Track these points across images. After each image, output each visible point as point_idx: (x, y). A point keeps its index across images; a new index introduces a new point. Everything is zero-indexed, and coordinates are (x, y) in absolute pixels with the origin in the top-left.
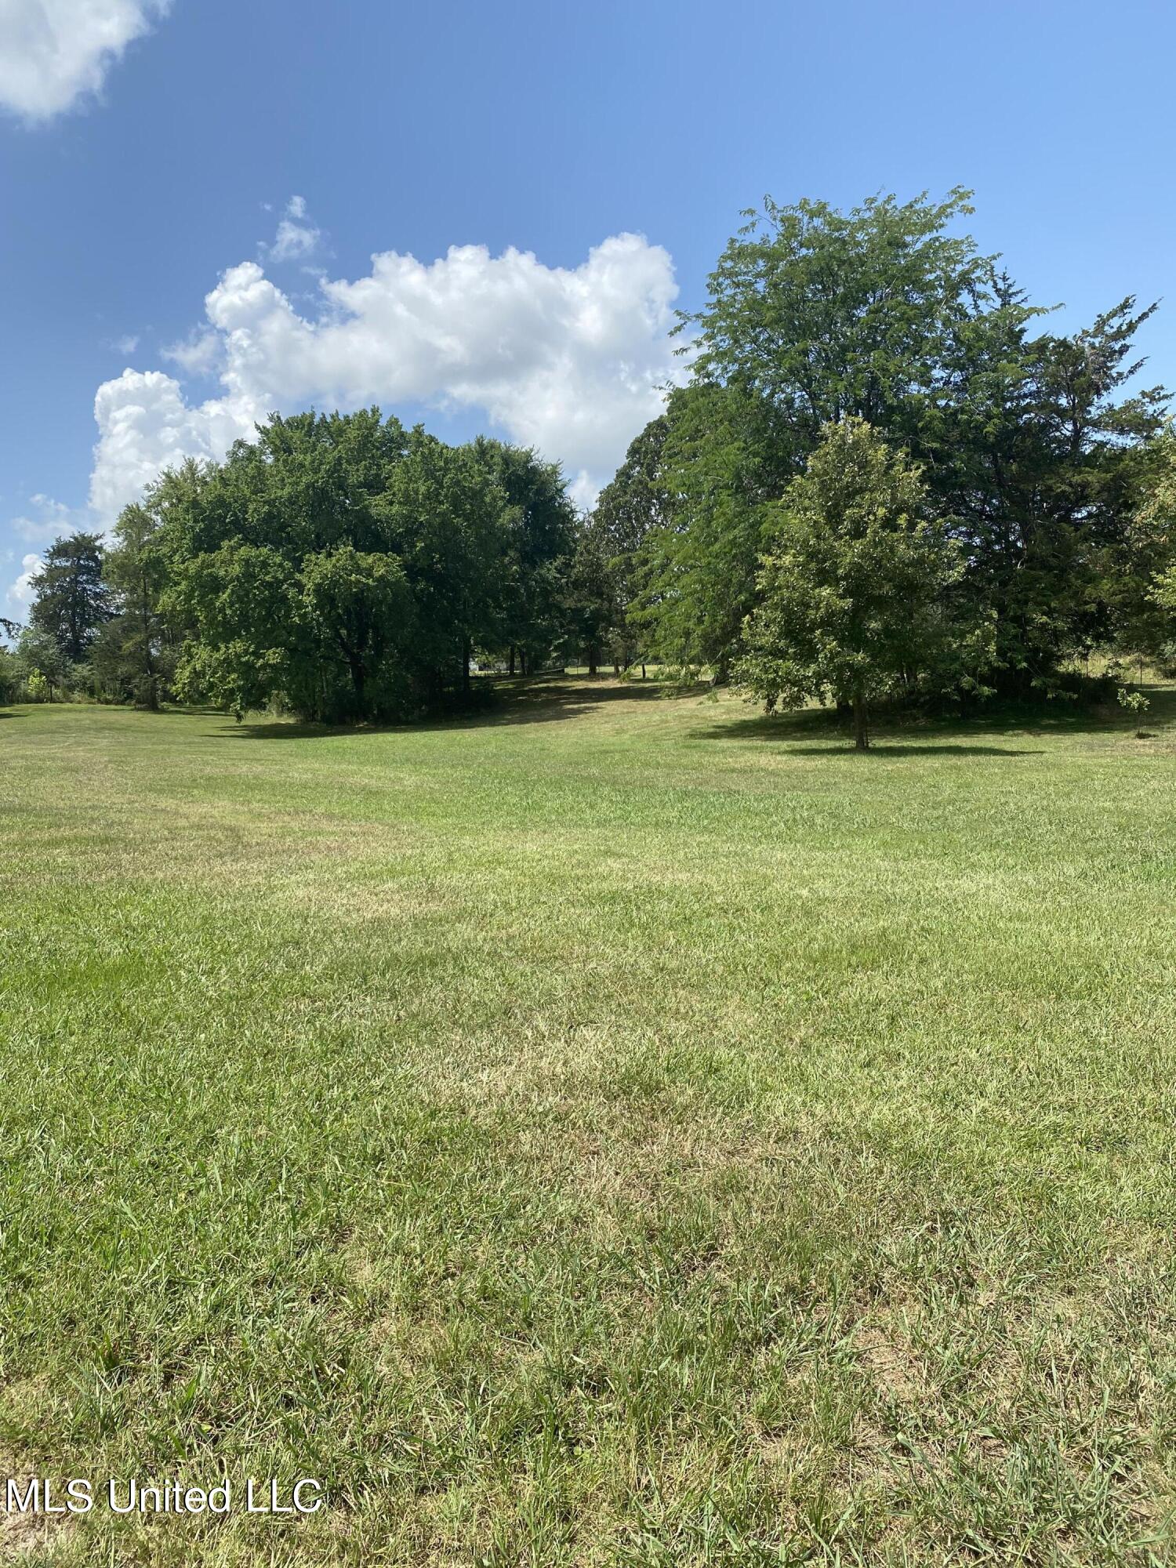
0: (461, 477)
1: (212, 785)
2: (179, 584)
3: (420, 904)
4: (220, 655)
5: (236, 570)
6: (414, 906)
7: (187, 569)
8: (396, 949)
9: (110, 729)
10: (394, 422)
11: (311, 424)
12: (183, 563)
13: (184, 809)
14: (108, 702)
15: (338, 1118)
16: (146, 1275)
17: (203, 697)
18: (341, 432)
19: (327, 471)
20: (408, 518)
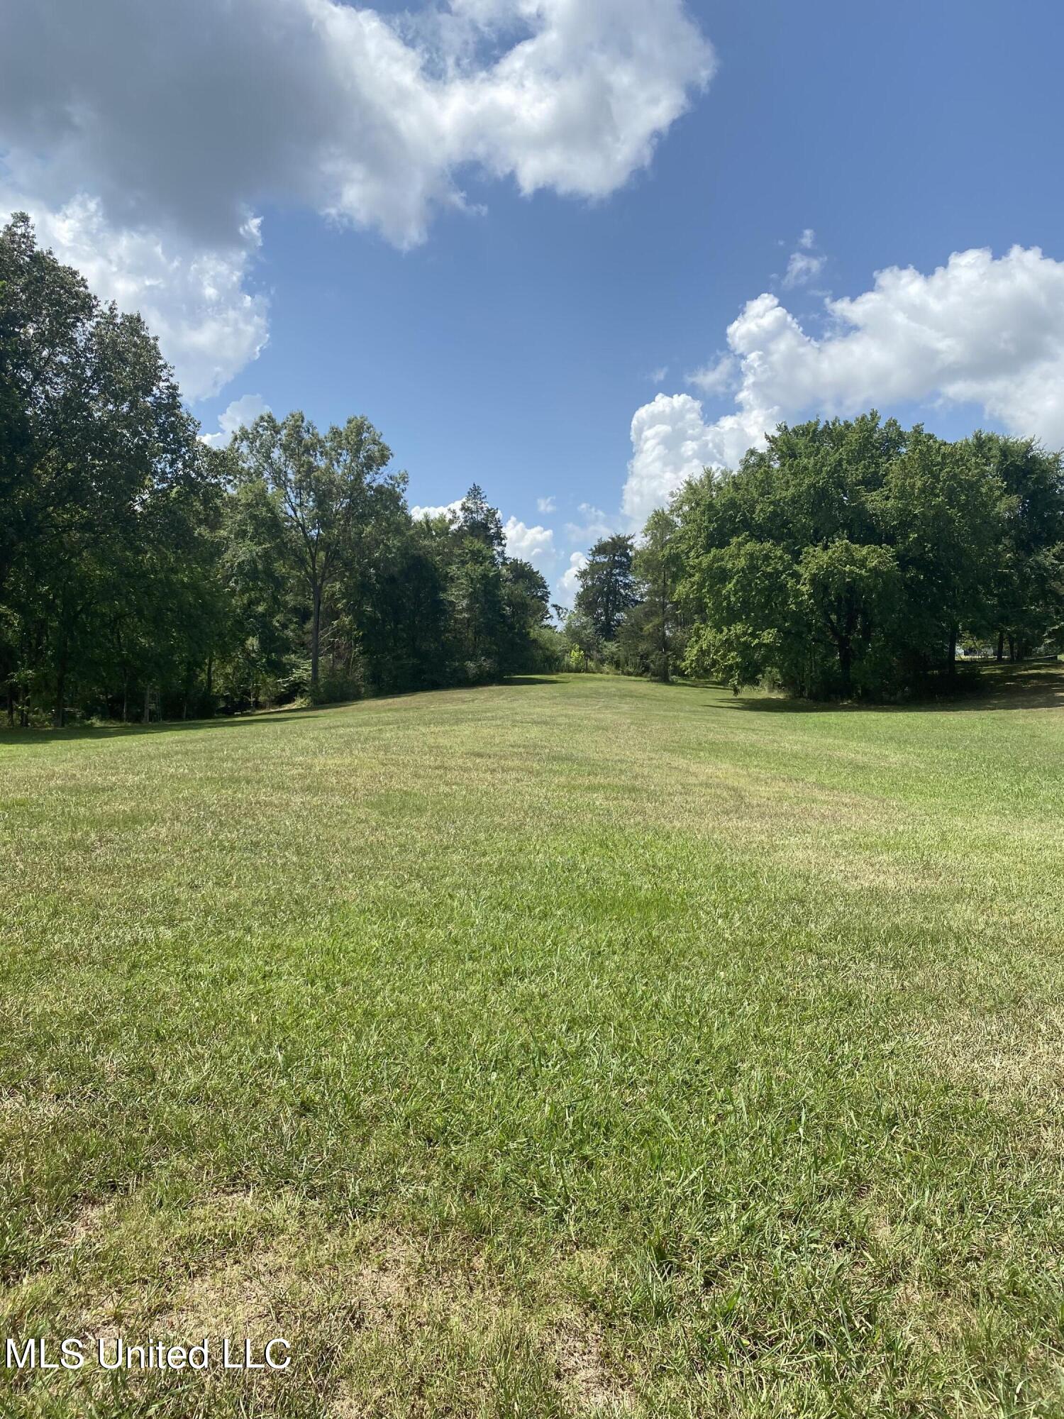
0: (957, 471)
1: (716, 750)
2: (693, 576)
3: (916, 880)
4: (723, 637)
5: (742, 563)
6: (909, 881)
7: (700, 563)
8: (897, 920)
9: (632, 697)
10: (892, 424)
11: (815, 431)
12: (697, 557)
13: (693, 768)
14: (629, 674)
15: (851, 1074)
16: (687, 1182)
17: (707, 672)
18: (841, 436)
19: (828, 473)
20: (903, 512)
